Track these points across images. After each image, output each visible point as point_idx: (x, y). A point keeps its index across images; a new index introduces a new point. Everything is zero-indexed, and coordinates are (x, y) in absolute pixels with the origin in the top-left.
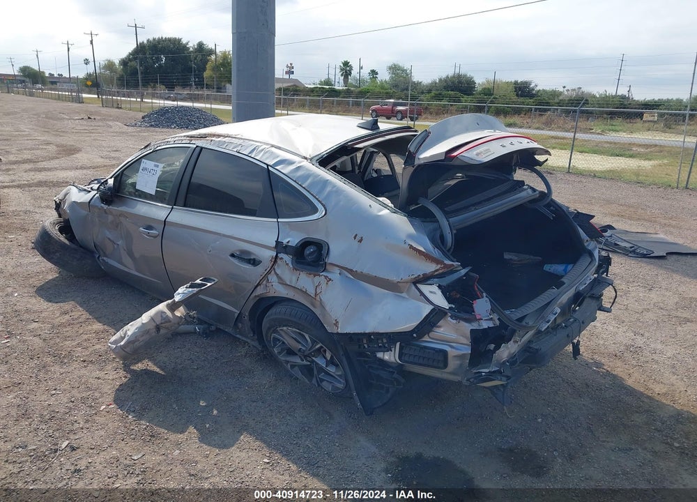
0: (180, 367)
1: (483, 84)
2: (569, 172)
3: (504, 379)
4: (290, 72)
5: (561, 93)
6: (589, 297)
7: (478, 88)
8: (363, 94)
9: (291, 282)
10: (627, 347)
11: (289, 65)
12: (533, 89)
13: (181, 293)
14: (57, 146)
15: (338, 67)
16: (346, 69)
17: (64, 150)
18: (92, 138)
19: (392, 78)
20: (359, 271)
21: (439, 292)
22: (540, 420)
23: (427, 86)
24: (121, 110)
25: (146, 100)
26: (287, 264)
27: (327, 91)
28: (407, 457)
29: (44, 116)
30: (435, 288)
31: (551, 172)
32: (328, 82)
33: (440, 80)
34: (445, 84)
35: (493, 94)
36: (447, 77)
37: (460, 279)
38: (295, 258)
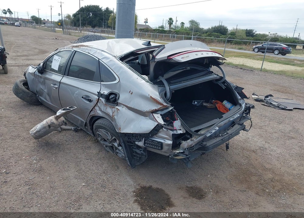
0: (61, 143)
1: (232, 30)
2: (261, 71)
3: (185, 156)
4: (146, 22)
5: (267, 35)
6: (238, 124)
7: (229, 32)
8: (177, 32)
9: (104, 110)
10: (260, 148)
11: (146, 19)
12: (254, 33)
13: (60, 112)
14: (39, 50)
15: (167, 20)
16: (171, 21)
17: (41, 52)
18: (55, 47)
19: (191, 26)
20: (130, 106)
21: (160, 117)
22: (209, 176)
23: (206, 30)
24: (71, 36)
25: (82, 32)
26: (103, 102)
27: (161, 30)
28: (145, 187)
29: (38, 37)
30: (159, 115)
31: (253, 70)
32: (162, 27)
33: (212, 28)
34: (214, 30)
35: (235, 35)
36: (215, 26)
37: (169, 112)
38: (106, 100)
